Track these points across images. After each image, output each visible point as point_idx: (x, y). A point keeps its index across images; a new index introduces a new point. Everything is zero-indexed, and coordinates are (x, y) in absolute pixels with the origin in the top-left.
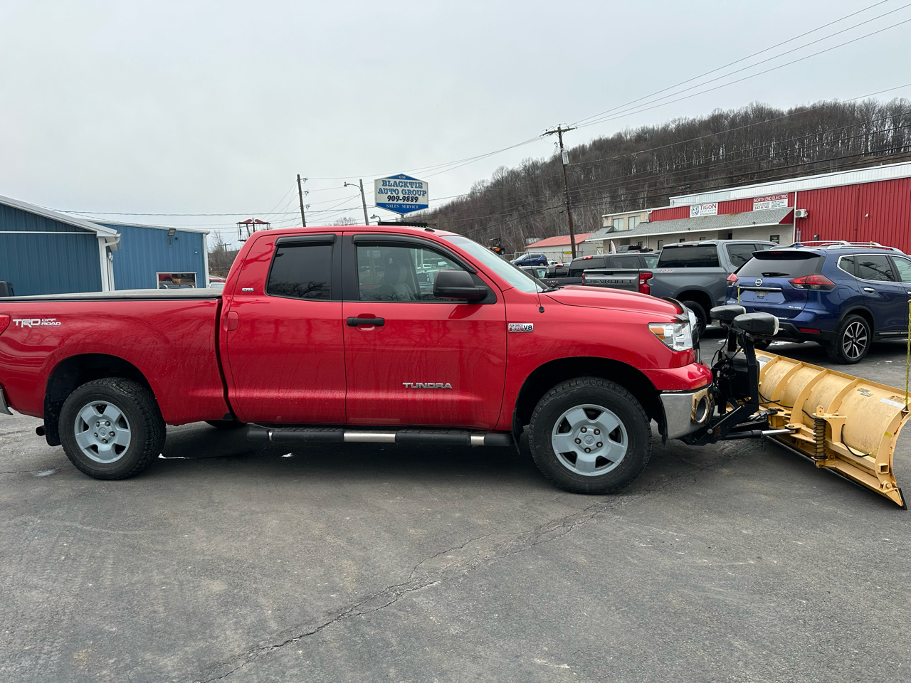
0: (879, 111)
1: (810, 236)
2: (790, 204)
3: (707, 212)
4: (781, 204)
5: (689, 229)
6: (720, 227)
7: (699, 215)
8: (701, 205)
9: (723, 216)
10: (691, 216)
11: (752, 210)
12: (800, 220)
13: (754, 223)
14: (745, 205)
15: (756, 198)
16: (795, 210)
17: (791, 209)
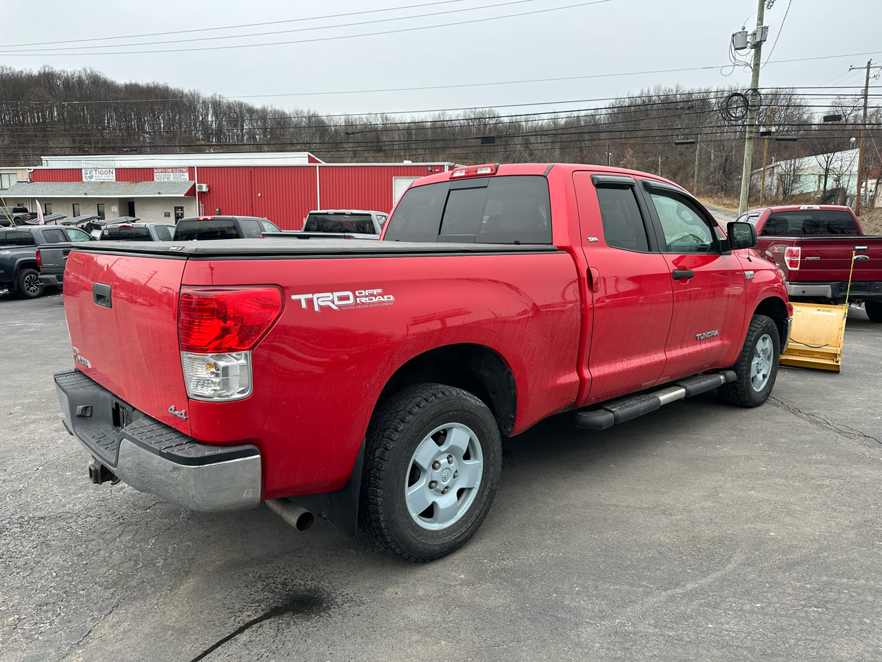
0: (203, 102)
1: (213, 211)
2: (192, 178)
3: (103, 178)
4: (182, 177)
5: (86, 194)
6: (122, 194)
7: (93, 180)
8: (96, 169)
9: (123, 184)
10: (84, 180)
11: (153, 180)
12: (201, 194)
13: (159, 193)
14: (146, 174)
15: (156, 169)
16: (197, 185)
17: (192, 183)
